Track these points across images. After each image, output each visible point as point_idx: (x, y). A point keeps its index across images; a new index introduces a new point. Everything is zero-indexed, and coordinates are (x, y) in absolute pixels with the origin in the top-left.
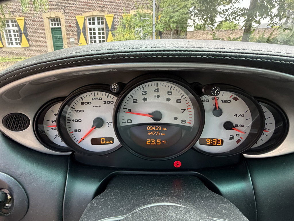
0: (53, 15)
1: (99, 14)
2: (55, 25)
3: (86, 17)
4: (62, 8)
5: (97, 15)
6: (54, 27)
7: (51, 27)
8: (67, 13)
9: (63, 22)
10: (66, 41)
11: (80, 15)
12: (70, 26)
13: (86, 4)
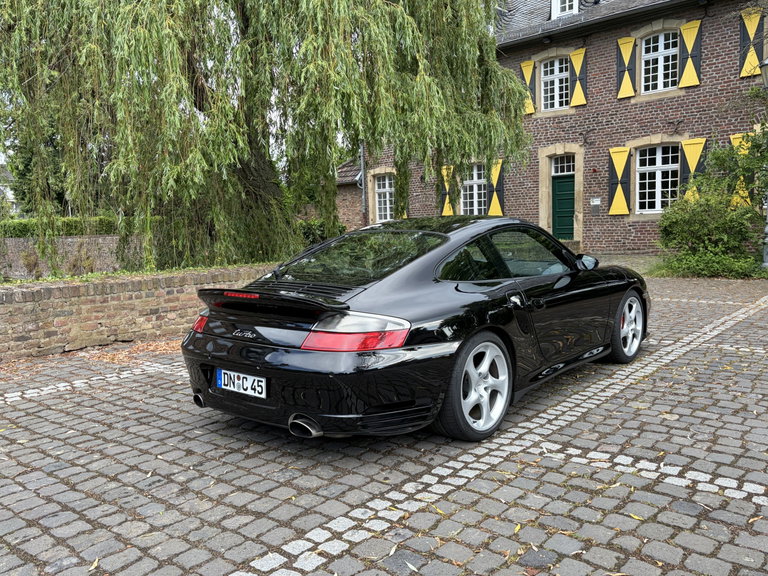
0: (559, 149)
1: (667, 139)
2: (562, 171)
3: (633, 150)
4: (581, 134)
5: (662, 143)
6: (559, 174)
7: (553, 174)
8: (591, 143)
9: (579, 162)
10: (581, 204)
11: (620, 145)
12: (595, 171)
13: (637, 121)
